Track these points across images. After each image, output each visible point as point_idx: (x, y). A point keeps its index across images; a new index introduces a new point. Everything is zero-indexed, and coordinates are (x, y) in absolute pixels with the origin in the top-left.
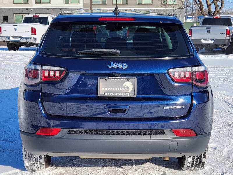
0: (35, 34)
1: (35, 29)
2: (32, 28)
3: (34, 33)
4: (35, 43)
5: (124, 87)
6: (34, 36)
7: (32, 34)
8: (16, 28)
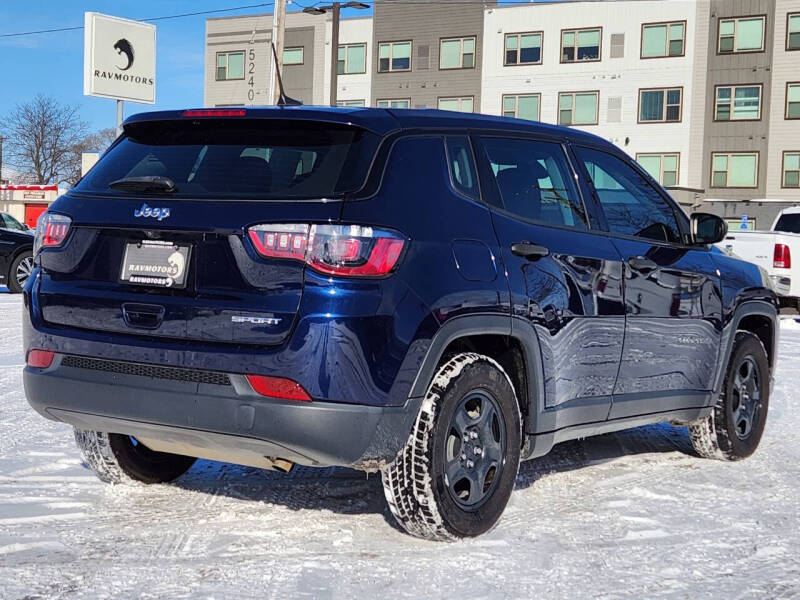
0: (788, 266)
1: (787, 248)
2: (778, 248)
3: (782, 264)
4: (787, 295)
5: (168, 265)
6: (783, 272)
7: (775, 267)
8: (730, 246)
